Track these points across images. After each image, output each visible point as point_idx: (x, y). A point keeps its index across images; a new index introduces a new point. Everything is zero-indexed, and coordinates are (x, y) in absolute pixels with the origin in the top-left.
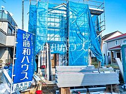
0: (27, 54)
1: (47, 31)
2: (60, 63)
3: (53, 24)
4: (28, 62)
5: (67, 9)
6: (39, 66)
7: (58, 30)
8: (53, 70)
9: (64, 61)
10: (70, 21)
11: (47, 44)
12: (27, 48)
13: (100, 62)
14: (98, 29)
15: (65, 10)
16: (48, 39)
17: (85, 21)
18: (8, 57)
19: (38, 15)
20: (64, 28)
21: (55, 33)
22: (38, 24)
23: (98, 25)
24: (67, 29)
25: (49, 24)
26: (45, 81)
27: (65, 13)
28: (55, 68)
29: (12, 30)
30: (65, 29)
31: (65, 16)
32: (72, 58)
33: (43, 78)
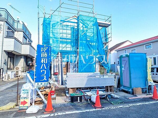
0: (45, 62)
1: (59, 42)
2: (71, 70)
3: (65, 35)
4: (46, 68)
5: (78, 21)
6: (52, 73)
7: (70, 40)
8: (64, 77)
9: (74, 69)
10: (80, 33)
11: (59, 53)
12: (45, 58)
13: (106, 69)
14: (106, 40)
15: (76, 23)
16: (61, 49)
17: (94, 33)
18: (24, 64)
19: (51, 27)
20: (74, 39)
21: (67, 43)
22: (51, 35)
23: (106, 36)
24: (77, 40)
25: (61, 35)
26: (57, 85)
27: (76, 25)
28: (66, 74)
29: (26, 39)
30: (76, 40)
31: (76, 27)
32: (81, 66)
33: (56, 83)
